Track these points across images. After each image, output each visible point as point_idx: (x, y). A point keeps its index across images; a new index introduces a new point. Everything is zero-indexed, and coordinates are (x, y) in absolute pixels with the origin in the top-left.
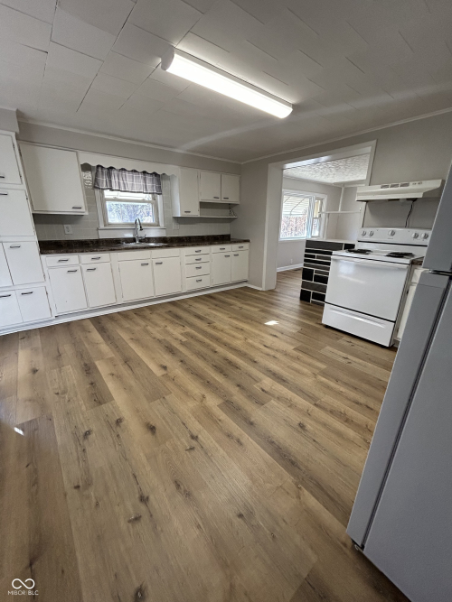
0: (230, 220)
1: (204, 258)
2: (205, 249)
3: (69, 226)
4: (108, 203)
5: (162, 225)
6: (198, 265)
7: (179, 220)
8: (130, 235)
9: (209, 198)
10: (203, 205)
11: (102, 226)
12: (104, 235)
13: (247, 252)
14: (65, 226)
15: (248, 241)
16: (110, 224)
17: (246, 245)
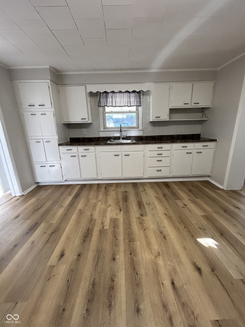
0: (201, 122)
1: (165, 154)
2: (166, 146)
3: (85, 129)
4: (107, 115)
5: (141, 128)
6: (159, 159)
7: (154, 124)
8: (118, 135)
9: (179, 105)
10: (173, 111)
11: (102, 129)
12: (102, 135)
13: (212, 151)
14: (83, 129)
15: (215, 140)
16: (107, 128)
17: (211, 145)
